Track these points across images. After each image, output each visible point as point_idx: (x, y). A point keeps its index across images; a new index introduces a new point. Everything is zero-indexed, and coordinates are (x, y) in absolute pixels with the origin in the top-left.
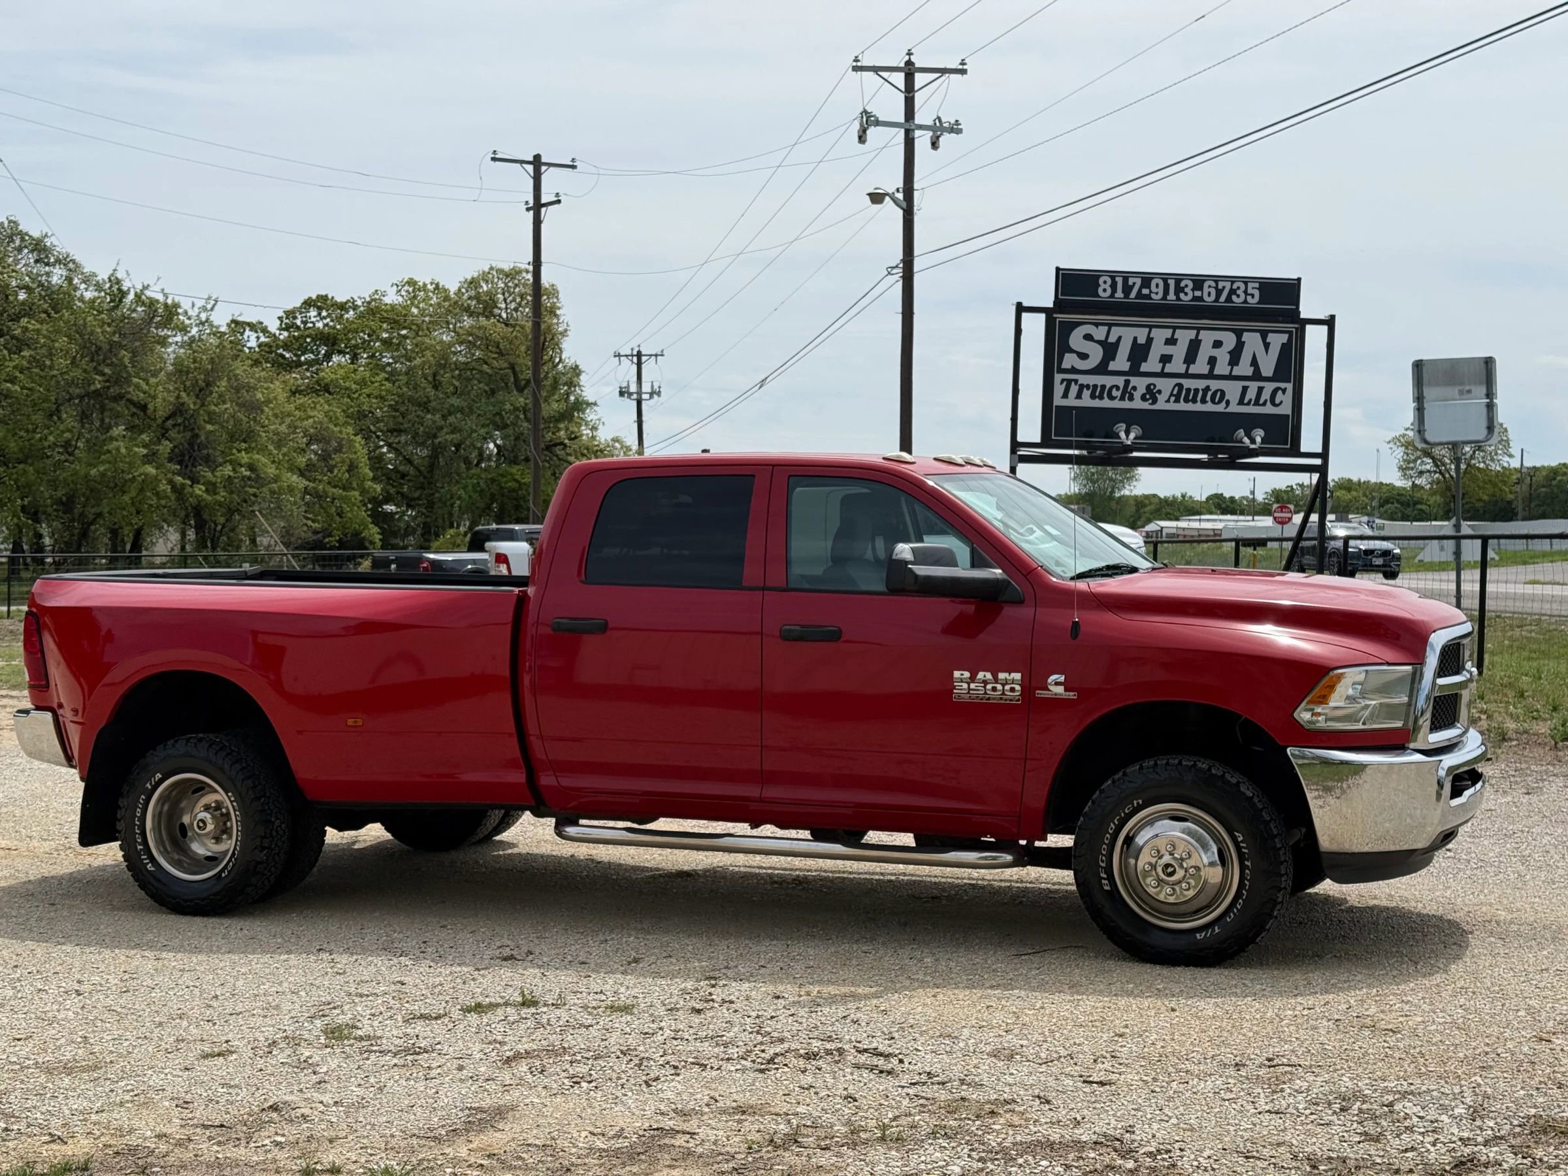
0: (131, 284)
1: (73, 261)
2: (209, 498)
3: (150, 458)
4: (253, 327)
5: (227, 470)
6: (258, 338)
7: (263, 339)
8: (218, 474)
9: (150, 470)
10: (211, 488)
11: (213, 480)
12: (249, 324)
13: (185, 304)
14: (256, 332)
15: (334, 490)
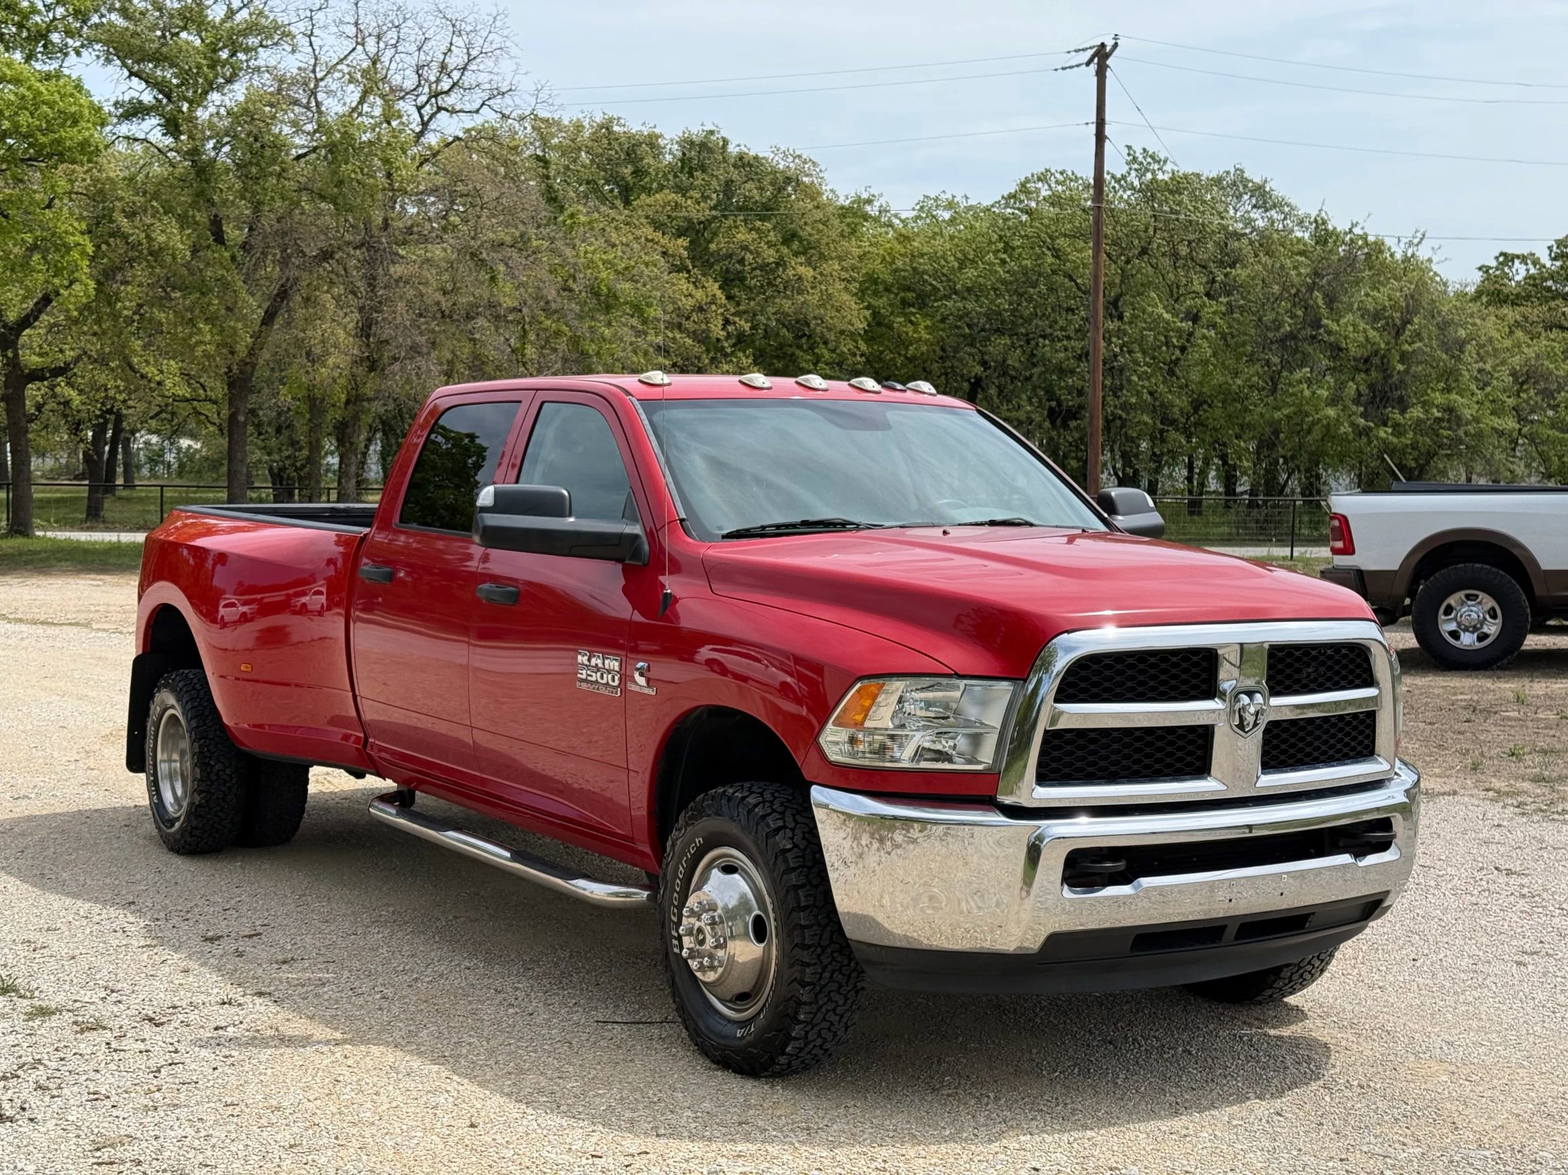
0: (1338, 223)
1: (1288, 205)
2: (1395, 440)
3: (1333, 401)
4: (1523, 259)
5: (1416, 412)
6: (1528, 270)
7: (1533, 271)
8: (1407, 416)
9: (1331, 412)
10: (1398, 429)
11: (1402, 421)
12: (1518, 257)
13: (1390, 242)
14: (1526, 264)
15: (1550, 432)
